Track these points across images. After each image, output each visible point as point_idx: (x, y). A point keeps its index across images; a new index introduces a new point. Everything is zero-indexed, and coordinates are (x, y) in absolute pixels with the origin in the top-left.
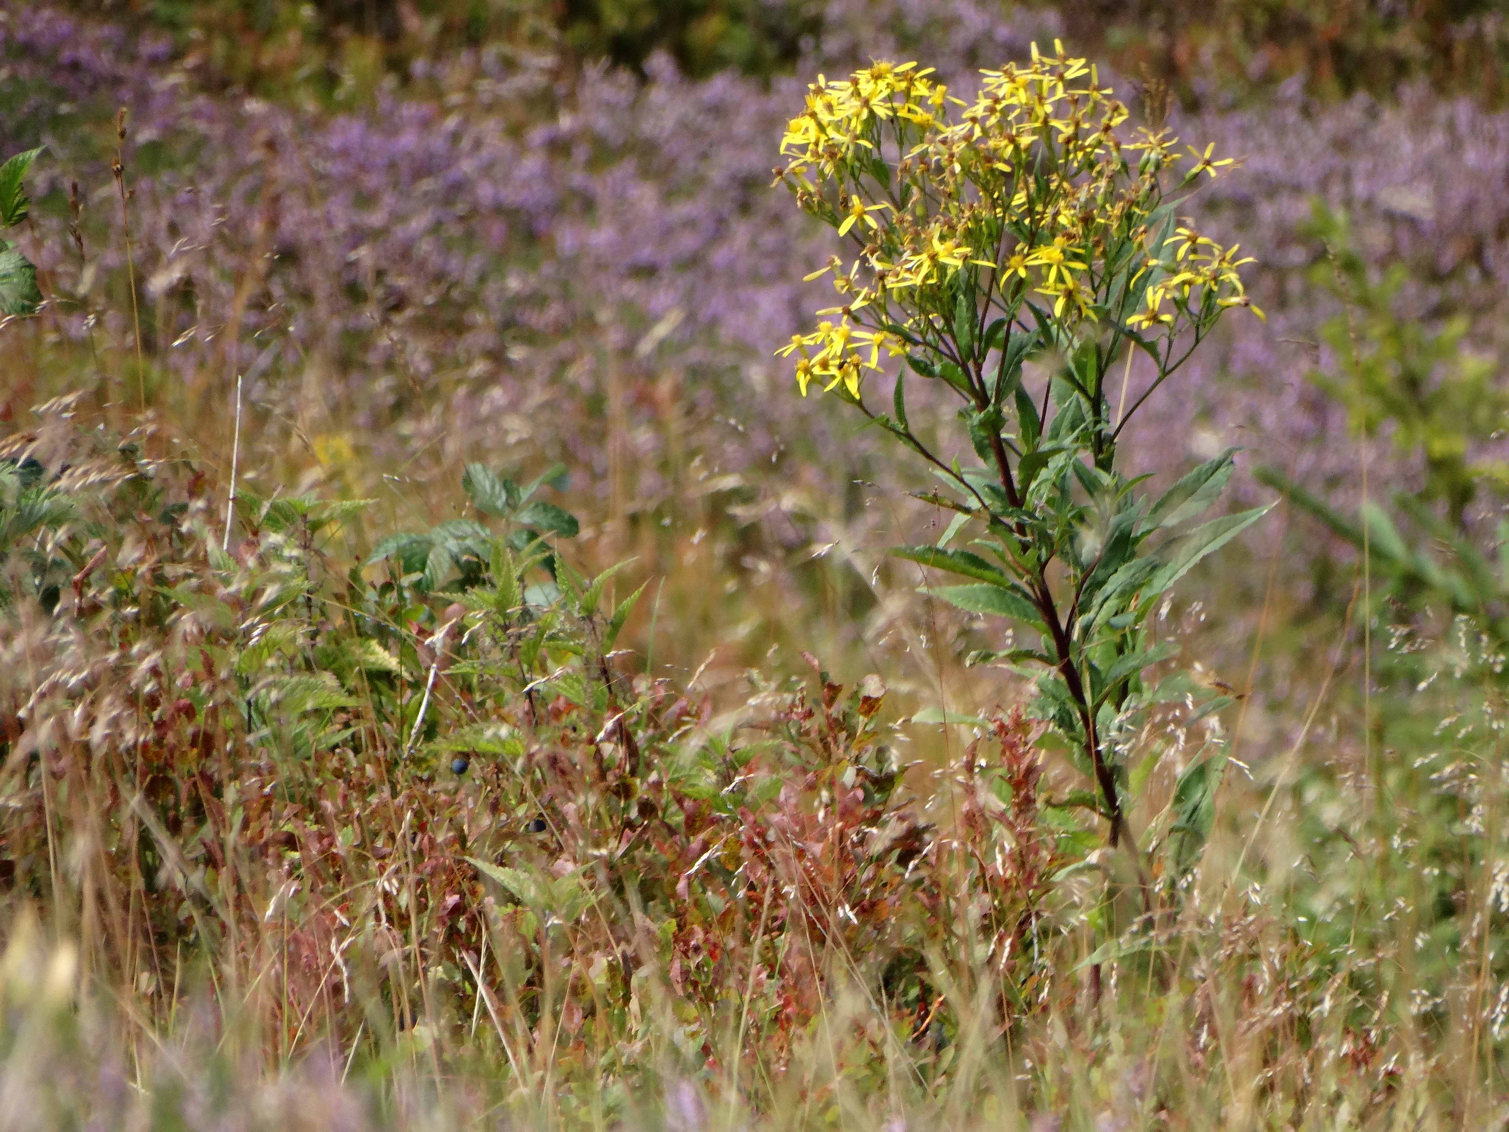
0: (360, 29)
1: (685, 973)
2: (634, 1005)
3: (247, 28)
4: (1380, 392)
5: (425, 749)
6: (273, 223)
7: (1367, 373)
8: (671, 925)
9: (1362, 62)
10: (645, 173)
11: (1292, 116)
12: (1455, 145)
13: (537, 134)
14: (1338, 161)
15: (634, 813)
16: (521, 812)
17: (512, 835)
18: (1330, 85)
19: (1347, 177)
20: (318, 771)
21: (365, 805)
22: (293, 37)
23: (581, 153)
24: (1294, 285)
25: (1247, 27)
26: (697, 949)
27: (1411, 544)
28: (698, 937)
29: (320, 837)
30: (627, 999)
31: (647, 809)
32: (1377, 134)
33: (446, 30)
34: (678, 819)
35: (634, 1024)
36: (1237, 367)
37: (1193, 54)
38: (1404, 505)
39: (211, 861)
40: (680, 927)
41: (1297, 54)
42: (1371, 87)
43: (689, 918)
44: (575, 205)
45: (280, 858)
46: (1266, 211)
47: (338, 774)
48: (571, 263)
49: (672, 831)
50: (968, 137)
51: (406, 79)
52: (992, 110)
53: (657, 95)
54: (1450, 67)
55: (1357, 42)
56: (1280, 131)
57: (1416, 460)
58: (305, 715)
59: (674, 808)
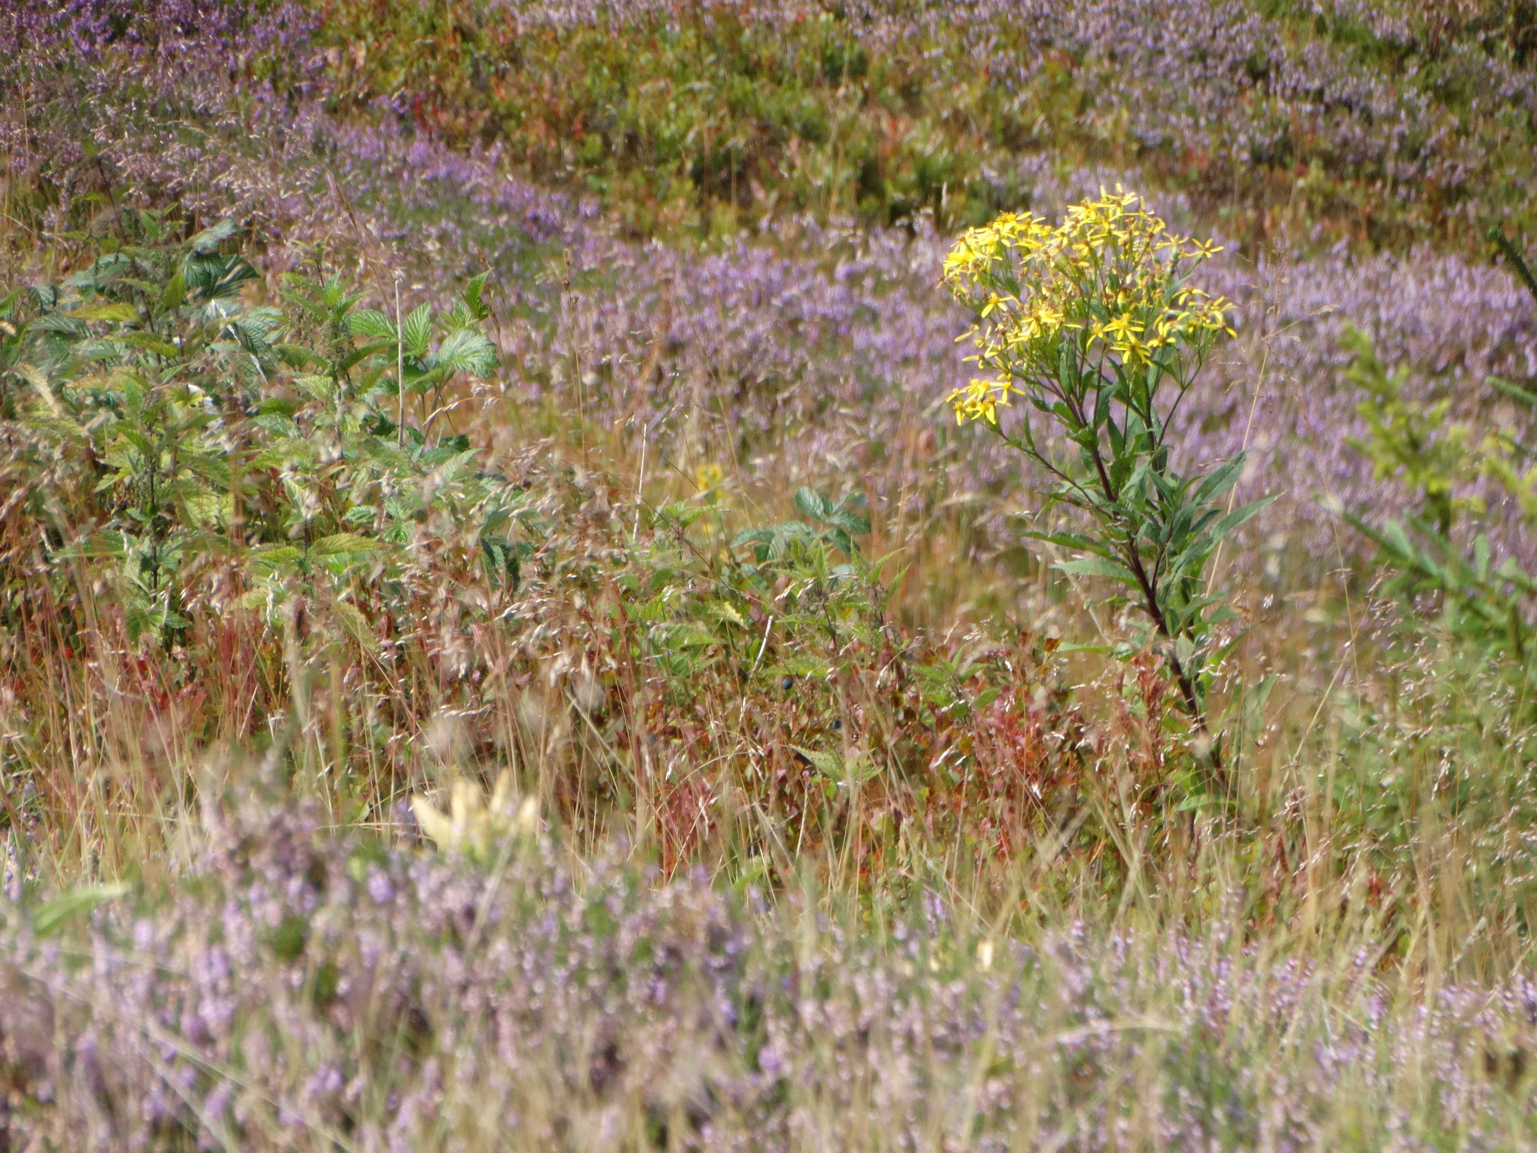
0: (726, 198)
1: (935, 823)
2: (902, 843)
3: (651, 196)
4: (1395, 450)
5: (764, 673)
6: (667, 326)
7: (1386, 436)
8: (925, 791)
9: (1386, 231)
10: (912, 297)
11: (1339, 265)
12: (1450, 287)
13: (841, 269)
14: (1368, 295)
15: (901, 716)
16: (827, 714)
17: (820, 730)
18: (1366, 246)
19: (1376, 307)
20: (694, 687)
21: (724, 708)
22: (681, 203)
23: (868, 282)
24: (1339, 377)
25: (1310, 206)
26: (944, 807)
27: (1417, 549)
28: (943, 799)
29: (695, 730)
30: (897, 840)
31: (910, 714)
32: (1395, 279)
33: (781, 199)
34: (930, 721)
35: (902, 857)
36: (1300, 431)
37: (1274, 224)
38: (1414, 523)
39: (622, 744)
40: (931, 793)
41: (1344, 224)
42: (1391, 245)
43: (937, 787)
44: (868, 317)
45: (667, 743)
46: (1321, 328)
47: (706, 688)
48: (862, 354)
49: (926, 729)
50: (1059, 247)
51: (755, 232)
52: (1074, 227)
53: (921, 245)
54: (1444, 236)
55: (1384, 217)
56: (1332, 274)
57: (1420, 494)
58: (684, 649)
59: (927, 713)
